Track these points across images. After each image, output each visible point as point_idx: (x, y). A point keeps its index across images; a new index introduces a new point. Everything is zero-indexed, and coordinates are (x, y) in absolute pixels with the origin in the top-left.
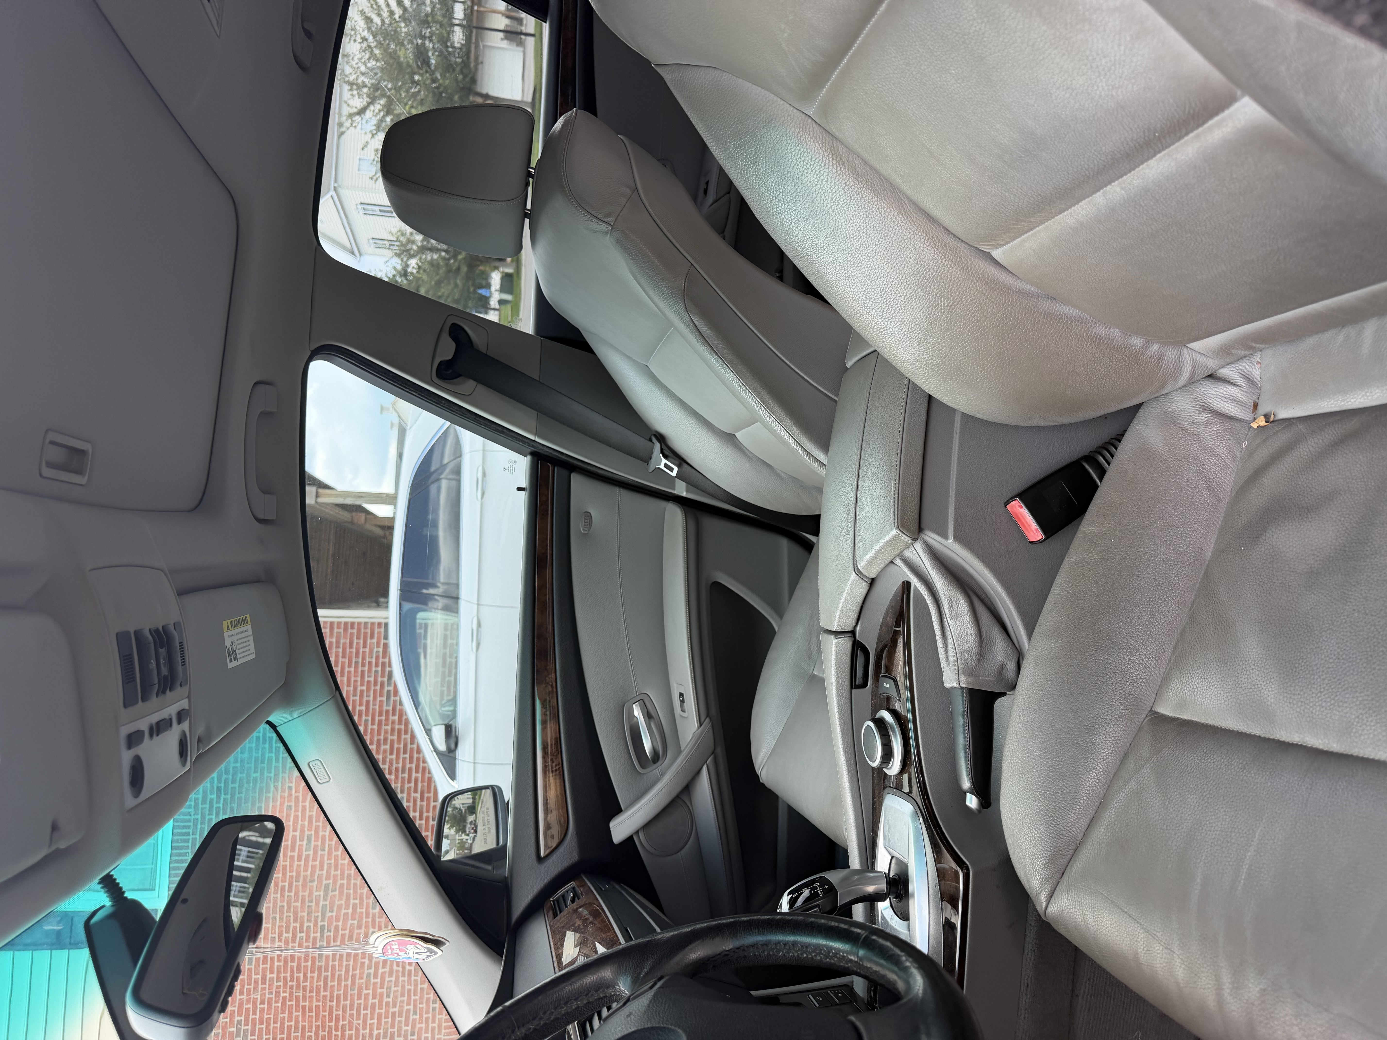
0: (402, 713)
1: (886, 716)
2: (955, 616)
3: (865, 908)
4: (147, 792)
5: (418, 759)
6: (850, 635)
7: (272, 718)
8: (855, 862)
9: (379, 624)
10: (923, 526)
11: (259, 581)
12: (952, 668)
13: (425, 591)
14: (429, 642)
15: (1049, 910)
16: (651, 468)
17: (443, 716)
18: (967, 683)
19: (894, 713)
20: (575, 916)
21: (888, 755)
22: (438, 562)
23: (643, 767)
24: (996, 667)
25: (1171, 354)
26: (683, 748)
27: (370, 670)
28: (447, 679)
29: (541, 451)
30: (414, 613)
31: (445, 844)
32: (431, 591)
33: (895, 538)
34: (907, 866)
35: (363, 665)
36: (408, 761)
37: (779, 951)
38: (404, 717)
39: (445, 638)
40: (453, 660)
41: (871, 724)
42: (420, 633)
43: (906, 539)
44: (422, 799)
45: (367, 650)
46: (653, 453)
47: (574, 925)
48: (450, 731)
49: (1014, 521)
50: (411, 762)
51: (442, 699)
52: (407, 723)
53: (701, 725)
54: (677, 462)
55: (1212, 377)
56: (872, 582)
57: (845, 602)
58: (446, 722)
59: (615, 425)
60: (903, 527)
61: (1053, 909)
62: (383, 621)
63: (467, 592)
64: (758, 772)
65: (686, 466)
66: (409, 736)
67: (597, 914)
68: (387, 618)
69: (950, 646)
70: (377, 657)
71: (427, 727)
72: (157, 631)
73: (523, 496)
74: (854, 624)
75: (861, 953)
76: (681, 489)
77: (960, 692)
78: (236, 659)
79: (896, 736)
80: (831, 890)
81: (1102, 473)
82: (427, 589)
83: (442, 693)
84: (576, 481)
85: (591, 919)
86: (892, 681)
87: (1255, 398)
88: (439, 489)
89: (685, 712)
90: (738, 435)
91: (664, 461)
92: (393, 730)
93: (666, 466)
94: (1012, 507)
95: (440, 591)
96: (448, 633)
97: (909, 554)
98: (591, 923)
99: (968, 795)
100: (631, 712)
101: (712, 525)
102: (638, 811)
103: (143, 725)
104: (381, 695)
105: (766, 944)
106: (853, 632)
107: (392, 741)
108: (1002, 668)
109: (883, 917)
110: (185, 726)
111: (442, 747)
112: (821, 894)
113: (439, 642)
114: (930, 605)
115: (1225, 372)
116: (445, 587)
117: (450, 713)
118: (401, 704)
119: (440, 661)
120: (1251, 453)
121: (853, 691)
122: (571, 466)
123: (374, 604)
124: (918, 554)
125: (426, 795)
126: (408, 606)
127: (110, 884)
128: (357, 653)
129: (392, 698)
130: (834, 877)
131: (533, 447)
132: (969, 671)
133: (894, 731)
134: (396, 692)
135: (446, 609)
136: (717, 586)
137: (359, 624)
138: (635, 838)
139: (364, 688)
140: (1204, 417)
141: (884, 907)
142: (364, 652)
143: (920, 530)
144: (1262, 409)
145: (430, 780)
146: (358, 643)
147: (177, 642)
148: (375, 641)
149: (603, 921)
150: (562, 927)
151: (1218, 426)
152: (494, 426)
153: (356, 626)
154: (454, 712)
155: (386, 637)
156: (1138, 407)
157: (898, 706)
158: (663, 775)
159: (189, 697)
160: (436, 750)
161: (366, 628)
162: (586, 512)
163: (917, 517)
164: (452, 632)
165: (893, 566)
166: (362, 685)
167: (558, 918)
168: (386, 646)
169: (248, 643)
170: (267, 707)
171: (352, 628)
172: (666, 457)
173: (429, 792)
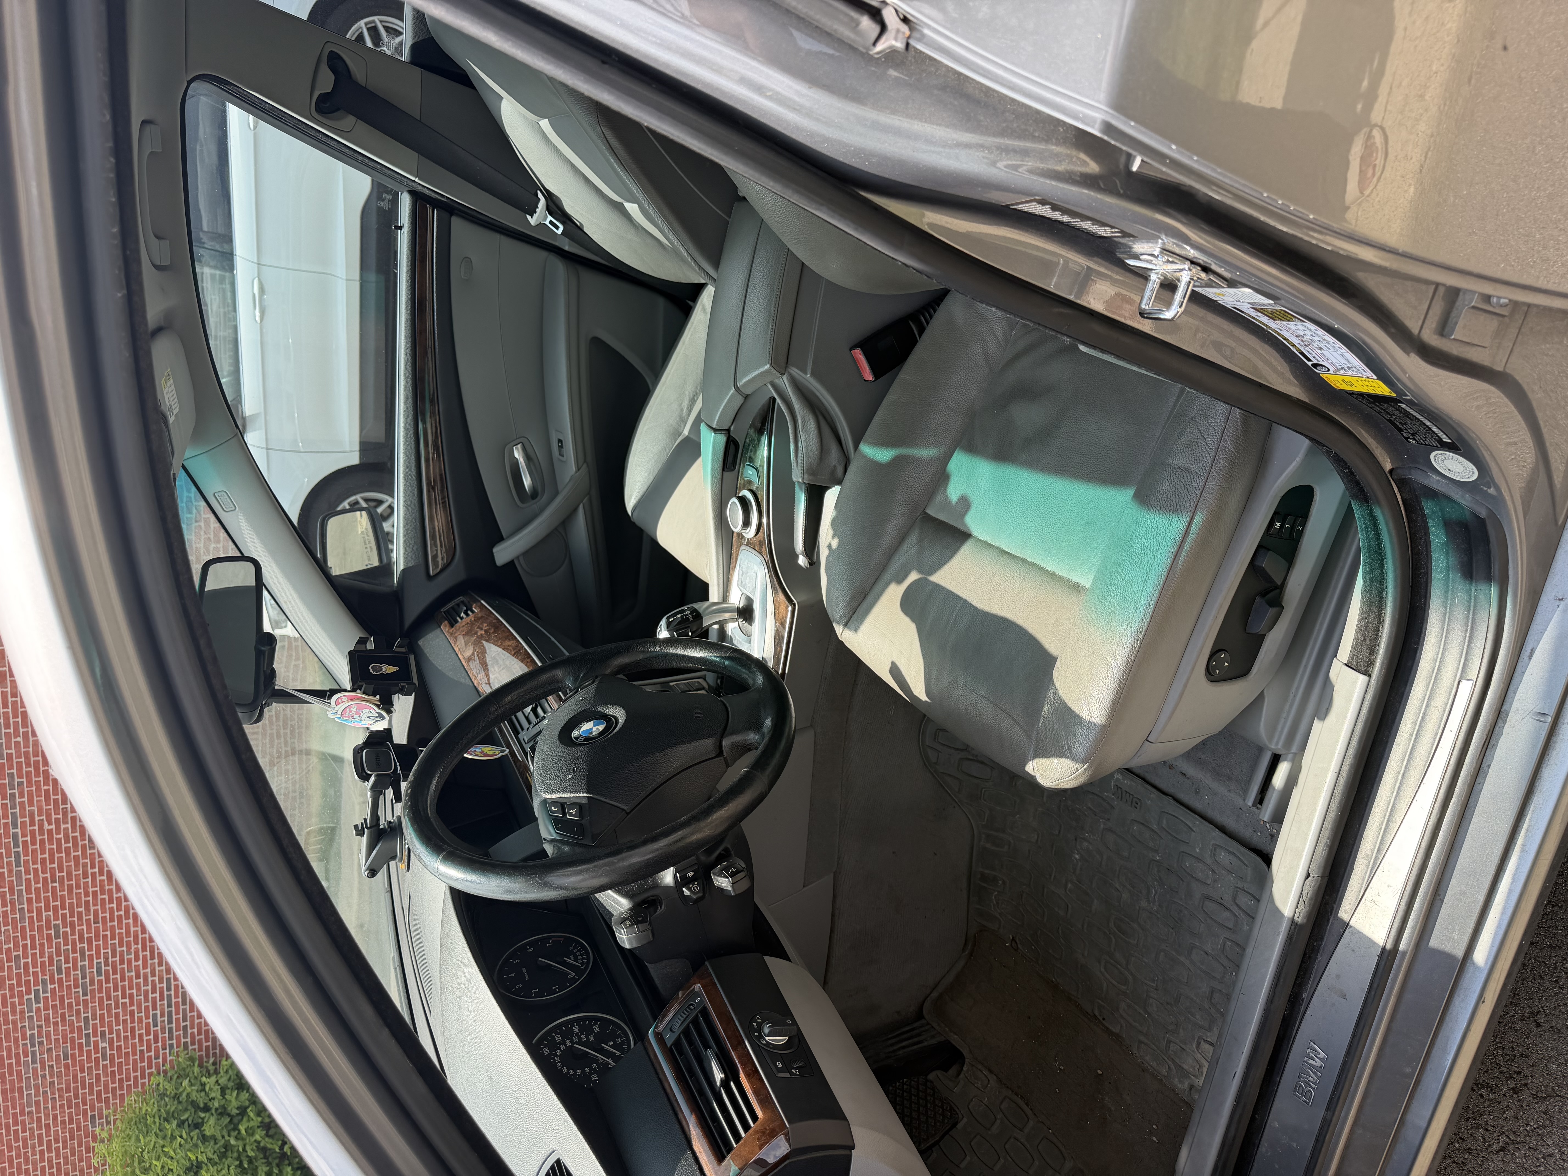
1: (748, 495)
2: (806, 429)
6: (726, 432)
8: (714, 595)
10: (789, 364)
11: (160, 329)
12: (800, 468)
15: (844, 633)
18: (809, 480)
19: (754, 494)
21: (747, 523)
23: (523, 501)
24: (830, 470)
26: (561, 487)
29: (420, 192)
33: (767, 371)
34: (753, 601)
41: (736, 499)
43: (776, 371)
46: (537, 207)
47: (476, 633)
49: (855, 361)
53: (579, 470)
54: (561, 219)
56: (747, 397)
57: (724, 408)
60: (774, 363)
64: (629, 512)
69: (799, 452)
74: (730, 425)
76: (564, 243)
77: (801, 486)
78: (173, 413)
79: (753, 511)
80: (697, 616)
81: (922, 330)
84: (458, 224)
86: (755, 471)
89: (563, 456)
91: (550, 218)
93: (551, 222)
94: (855, 353)
99: (800, 556)
100: (512, 453)
102: (519, 540)
106: (728, 430)
108: (834, 467)
112: (691, 619)
114: (788, 420)
121: (726, 474)
122: (449, 209)
124: (784, 382)
130: (699, 607)
131: (412, 186)
132: (810, 472)
133: (752, 507)
136: (598, 341)
138: (516, 562)
143: (787, 366)
152: (373, 163)
157: (757, 490)
158: (542, 510)
162: (466, 259)
163: (786, 357)
165: (764, 388)
167: (456, 627)
169: (174, 397)
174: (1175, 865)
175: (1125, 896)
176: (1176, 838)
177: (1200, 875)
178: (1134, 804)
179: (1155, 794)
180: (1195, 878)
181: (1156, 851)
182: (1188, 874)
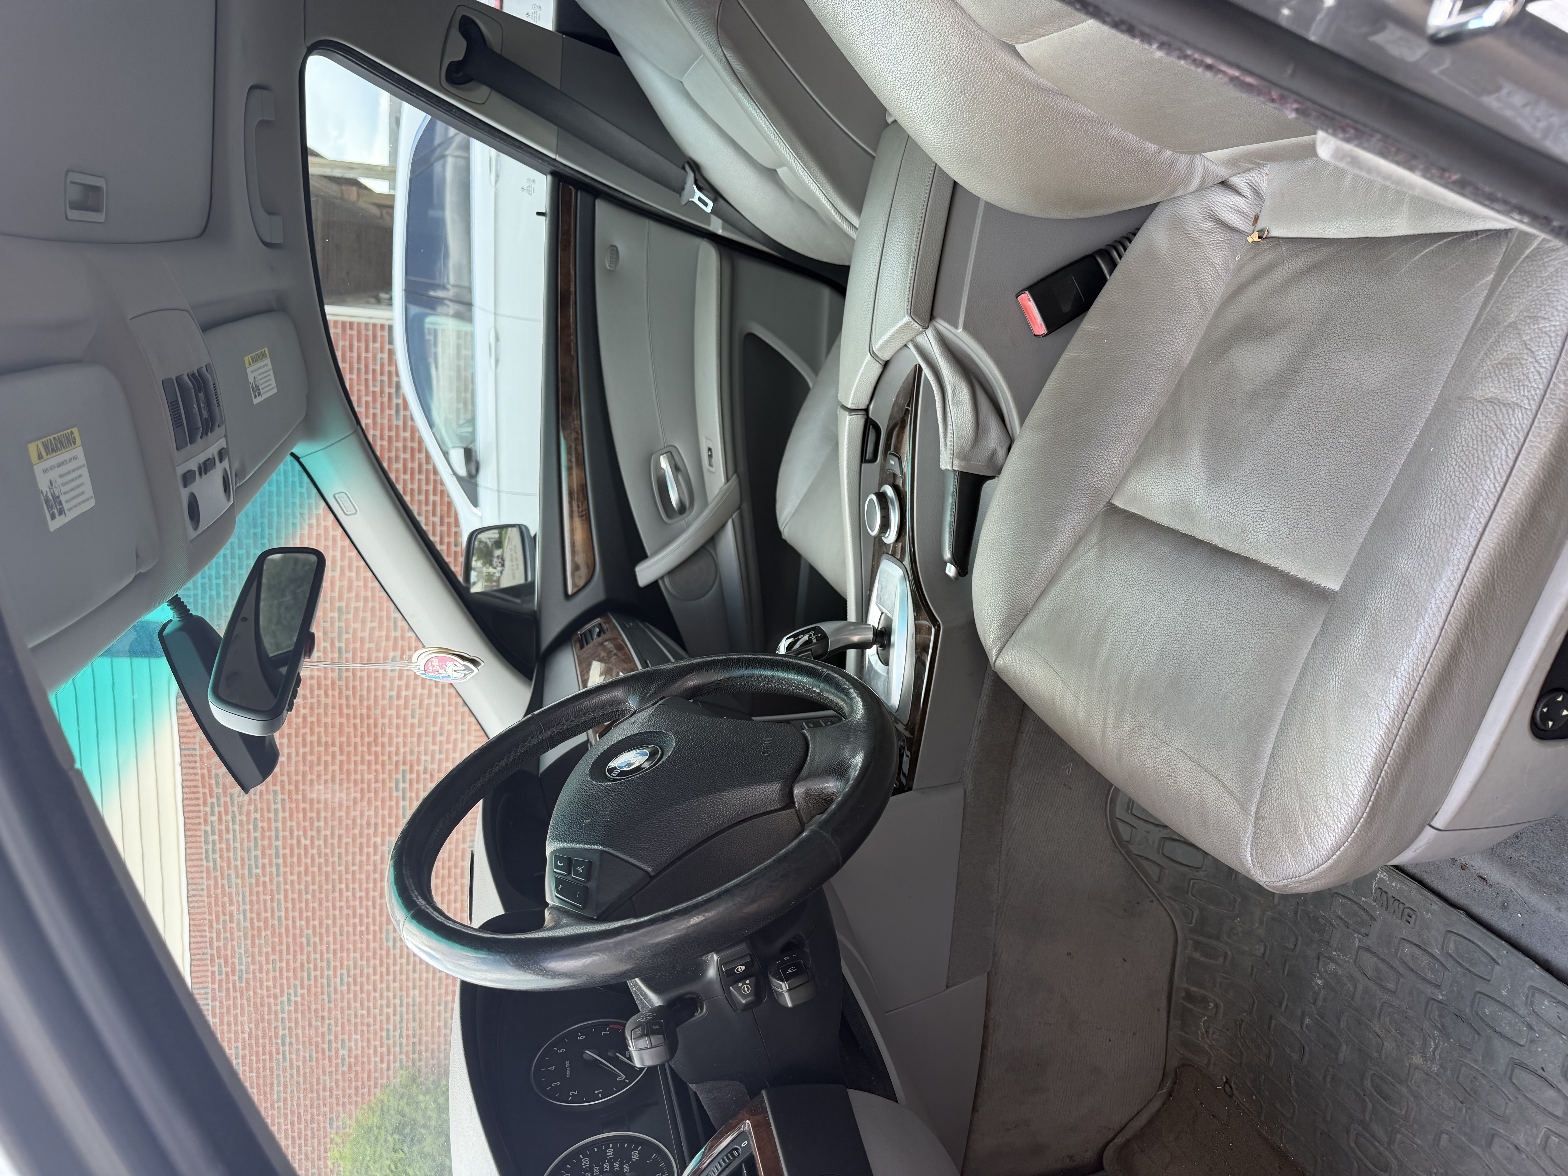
0: (414, 430)
1: (889, 491)
2: (957, 404)
3: (857, 654)
4: (204, 525)
5: (435, 481)
6: (863, 412)
7: (295, 450)
8: (851, 614)
9: (382, 326)
10: (935, 314)
11: (269, 311)
12: (948, 452)
13: (432, 293)
14: (440, 350)
15: (997, 662)
16: (684, 202)
17: (461, 438)
18: (960, 466)
19: (896, 488)
20: (600, 648)
21: (885, 525)
22: (446, 256)
23: (669, 516)
24: (988, 453)
25: (1184, 160)
26: (710, 499)
27: (374, 379)
28: (463, 395)
29: (562, 172)
30: (420, 319)
31: (473, 575)
32: (440, 294)
33: (907, 325)
34: (891, 620)
35: (366, 373)
36: (424, 482)
37: (760, 682)
38: (417, 435)
39: (458, 347)
40: (469, 374)
41: (874, 497)
42: (429, 340)
43: (917, 326)
44: (442, 524)
45: (370, 355)
46: (685, 183)
47: (599, 656)
48: (469, 454)
49: (1022, 312)
50: (427, 484)
51: (458, 418)
52: (420, 441)
53: (728, 480)
54: (712, 196)
55: (1224, 184)
56: (886, 364)
57: (860, 381)
58: (465, 445)
59: (644, 147)
60: (915, 314)
61: (1000, 663)
62: (387, 323)
63: (481, 297)
64: (781, 528)
65: (721, 201)
66: (423, 456)
67: (620, 647)
68: (391, 319)
69: (949, 431)
70: (382, 365)
71: (445, 449)
72: (193, 375)
73: (543, 222)
74: (867, 403)
75: (822, 685)
76: (717, 226)
77: (952, 475)
78: (259, 394)
79: (894, 510)
80: (823, 638)
81: (1112, 267)
82: (434, 290)
83: (458, 410)
84: (602, 209)
85: (615, 651)
86: (897, 459)
87: (1258, 210)
88: (444, 166)
89: (712, 467)
90: (779, 170)
91: (698, 194)
92: (405, 448)
93: (700, 199)
94: (1022, 299)
95: (451, 293)
96: (462, 342)
97: (921, 340)
98: (615, 654)
99: (948, 565)
100: (658, 462)
101: (749, 269)
102: (663, 558)
103: (193, 465)
104: (390, 408)
105: (751, 676)
106: (866, 410)
107: (405, 460)
108: (994, 454)
109: (869, 662)
110: (226, 463)
111: (462, 472)
112: (815, 641)
113: (452, 351)
114: (935, 392)
115: (1236, 181)
116: (456, 290)
117: (468, 435)
118: (412, 419)
119: (453, 373)
120: (1240, 268)
121: (863, 465)
122: (595, 191)
123: (373, 300)
124: (929, 341)
125: (446, 520)
126: (414, 310)
127: (177, 604)
128: (359, 358)
129: (402, 413)
130: (828, 627)
131: (554, 166)
132: (963, 456)
133: (893, 505)
134: (406, 406)
135: (458, 316)
136: (751, 338)
137: (359, 324)
138: (660, 583)
139: (370, 399)
140: (1208, 225)
141: (871, 653)
142: (366, 358)
143: (932, 317)
144: (1260, 225)
145: (450, 504)
146: (359, 348)
147: (212, 384)
148: (378, 345)
149: (625, 654)
150: (588, 658)
151: (1220, 236)
152: (510, 140)
153: (355, 327)
154: (473, 433)
155: (391, 342)
156: (1155, 206)
157: (900, 482)
158: (689, 525)
159: (225, 436)
160: (455, 473)
161: (367, 329)
162: (612, 246)
163: (930, 304)
164: (466, 342)
165: (906, 349)
166: (366, 395)
167: (584, 649)
168: (391, 353)
169: (268, 378)
170: (291, 441)
171: (351, 328)
172: (700, 189)
173: (449, 516)
174: (1467, 1011)
175: (1389, 1045)
176: (1470, 971)
177: (1507, 1030)
178: (1406, 917)
179: (1437, 905)
180: (1501, 1034)
181: (1438, 986)
182: (1488, 1025)
